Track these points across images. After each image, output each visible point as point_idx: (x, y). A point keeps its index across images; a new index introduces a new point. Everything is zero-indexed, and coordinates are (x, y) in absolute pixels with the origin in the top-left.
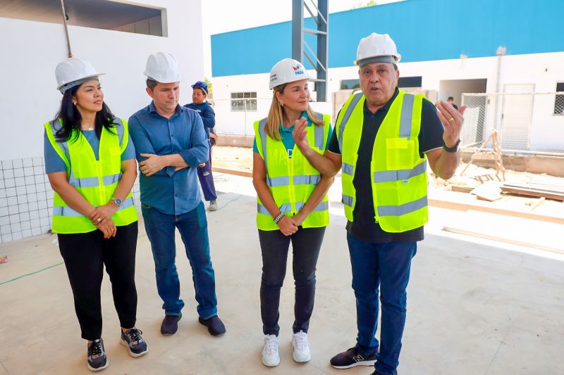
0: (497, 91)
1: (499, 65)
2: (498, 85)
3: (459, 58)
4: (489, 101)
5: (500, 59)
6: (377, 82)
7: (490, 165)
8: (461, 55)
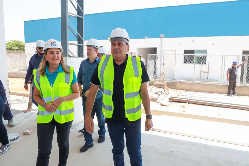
0: (161, 53)
1: (161, 42)
2: (161, 51)
3: (145, 38)
4: (158, 57)
5: (161, 39)
6: (117, 49)
7: (161, 86)
8: (146, 37)
